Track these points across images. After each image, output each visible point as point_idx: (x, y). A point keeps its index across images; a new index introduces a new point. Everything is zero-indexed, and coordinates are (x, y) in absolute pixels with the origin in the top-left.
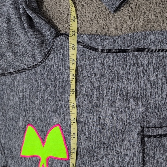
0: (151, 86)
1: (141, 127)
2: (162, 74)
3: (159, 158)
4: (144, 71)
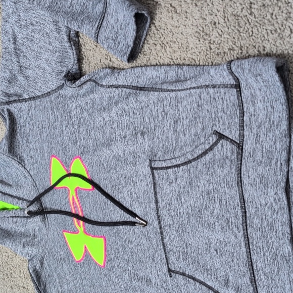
0: (154, 120)
1: (150, 160)
2: (162, 109)
3: (167, 189)
4: (146, 105)
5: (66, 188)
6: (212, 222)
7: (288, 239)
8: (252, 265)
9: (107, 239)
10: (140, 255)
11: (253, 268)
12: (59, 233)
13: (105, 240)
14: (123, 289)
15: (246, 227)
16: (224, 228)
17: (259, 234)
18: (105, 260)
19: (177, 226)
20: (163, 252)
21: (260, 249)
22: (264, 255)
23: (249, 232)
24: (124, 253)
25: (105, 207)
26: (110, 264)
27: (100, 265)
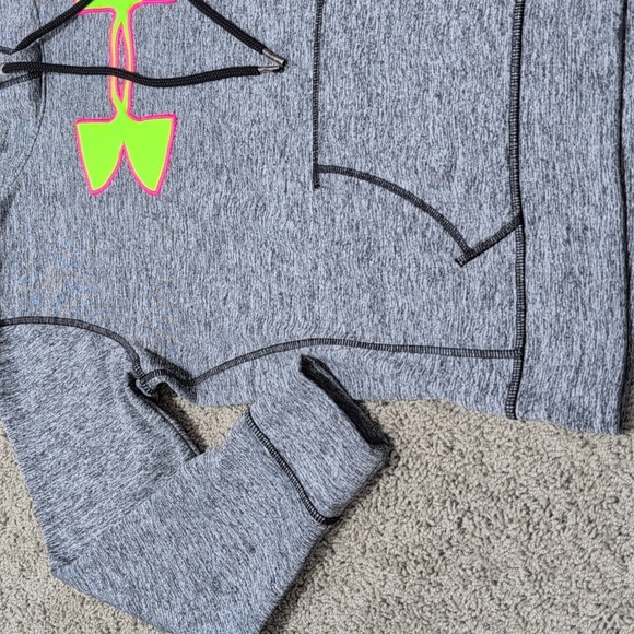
5: (108, 10)
6: (444, 22)
7: (614, 29)
8: (518, 115)
9: (180, 121)
10: (253, 145)
11: (518, 122)
12: (64, 131)
13: (175, 124)
14: (191, 247)
15: (522, 19)
16: (469, 29)
17: (547, 32)
18: (164, 177)
19: (356, 53)
20: (311, 127)
21: (544, 69)
22: (551, 83)
23: (525, 32)
24: (214, 150)
25: (192, 41)
26: (174, 185)
27: (148, 191)
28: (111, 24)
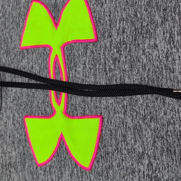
5: (45, 47)
9: (105, 120)
10: (170, 140)
12: (15, 122)
13: (102, 122)
18: (94, 158)
24: (135, 141)
25: (112, 67)
26: (103, 164)
27: (82, 167)
28: (49, 55)
